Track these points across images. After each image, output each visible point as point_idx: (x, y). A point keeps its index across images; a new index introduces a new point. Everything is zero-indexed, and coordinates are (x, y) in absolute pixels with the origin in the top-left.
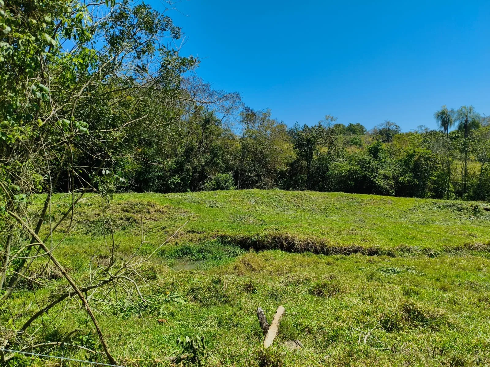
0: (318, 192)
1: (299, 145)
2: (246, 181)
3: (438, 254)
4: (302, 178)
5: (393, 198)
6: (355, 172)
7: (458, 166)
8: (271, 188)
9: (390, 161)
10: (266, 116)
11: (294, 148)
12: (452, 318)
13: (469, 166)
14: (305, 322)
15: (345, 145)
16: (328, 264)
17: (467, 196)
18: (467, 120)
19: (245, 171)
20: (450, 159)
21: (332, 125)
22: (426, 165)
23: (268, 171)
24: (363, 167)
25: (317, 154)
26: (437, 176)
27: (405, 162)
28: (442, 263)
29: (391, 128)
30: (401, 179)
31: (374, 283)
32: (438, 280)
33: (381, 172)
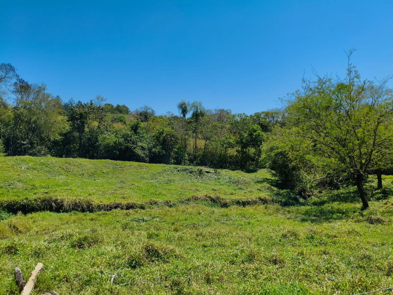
0: (88, 160)
1: (72, 118)
2: (18, 148)
3: (176, 205)
4: (74, 147)
5: (147, 164)
6: (120, 144)
7: (191, 142)
8: (44, 155)
9: (146, 137)
10: (41, 89)
11: (68, 121)
12: (178, 251)
13: (198, 142)
15: (112, 121)
16: (92, 220)
17: (196, 163)
18: (197, 111)
19: (18, 139)
20: (186, 137)
21: (103, 104)
22: (171, 140)
23: (42, 139)
24: (126, 140)
25: (88, 127)
26: (178, 149)
27: (157, 137)
28: (177, 211)
29: (149, 111)
30: (153, 150)
31: (127, 231)
32: (173, 224)
33: (140, 144)
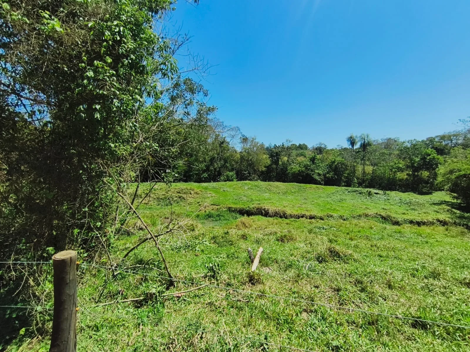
0: (282, 183)
1: (271, 156)
2: (243, 176)
3: (348, 219)
4: (273, 175)
5: (323, 186)
6: (302, 171)
7: (360, 168)
8: (256, 180)
9: (321, 165)
10: (253, 139)
11: (269, 158)
12: (356, 256)
13: (366, 168)
14: (274, 257)
15: (297, 156)
16: (287, 224)
17: (365, 186)
18: (365, 142)
19: (242, 171)
20: (355, 164)
21: (289, 144)
22: (342, 167)
23: (255, 171)
24: (306, 168)
25: (281, 161)
26: (348, 174)
27: (330, 165)
28: (350, 224)
29: (322, 146)
30: (327, 175)
31: (312, 235)
32: (348, 234)
33: (317, 171)
